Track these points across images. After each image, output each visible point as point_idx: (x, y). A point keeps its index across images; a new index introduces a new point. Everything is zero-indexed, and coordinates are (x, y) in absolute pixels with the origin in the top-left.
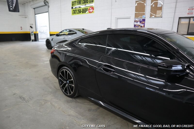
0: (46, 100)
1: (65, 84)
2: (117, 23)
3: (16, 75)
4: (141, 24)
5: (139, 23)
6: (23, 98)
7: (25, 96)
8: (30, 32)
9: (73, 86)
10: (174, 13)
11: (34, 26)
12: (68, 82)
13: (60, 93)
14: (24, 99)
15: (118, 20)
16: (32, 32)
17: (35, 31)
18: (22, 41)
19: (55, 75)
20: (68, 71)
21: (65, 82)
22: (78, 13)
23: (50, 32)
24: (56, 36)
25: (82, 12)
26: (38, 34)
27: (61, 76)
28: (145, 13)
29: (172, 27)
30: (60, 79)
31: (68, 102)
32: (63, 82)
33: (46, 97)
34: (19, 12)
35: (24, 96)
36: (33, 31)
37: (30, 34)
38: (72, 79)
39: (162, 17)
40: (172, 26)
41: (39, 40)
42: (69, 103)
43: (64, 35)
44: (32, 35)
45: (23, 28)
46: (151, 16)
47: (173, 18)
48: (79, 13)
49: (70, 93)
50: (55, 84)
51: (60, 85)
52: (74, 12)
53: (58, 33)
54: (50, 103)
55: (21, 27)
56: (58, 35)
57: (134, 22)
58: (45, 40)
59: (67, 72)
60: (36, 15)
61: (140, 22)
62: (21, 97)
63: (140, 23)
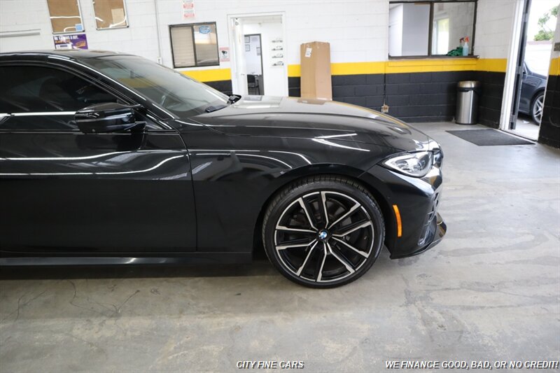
10: (155, 16)
28: (79, 18)
29: (158, 52)
39: (128, 27)
40: (157, 48)
47: (155, 28)
57: (56, 44)
61: (74, 42)
63: (74, 45)
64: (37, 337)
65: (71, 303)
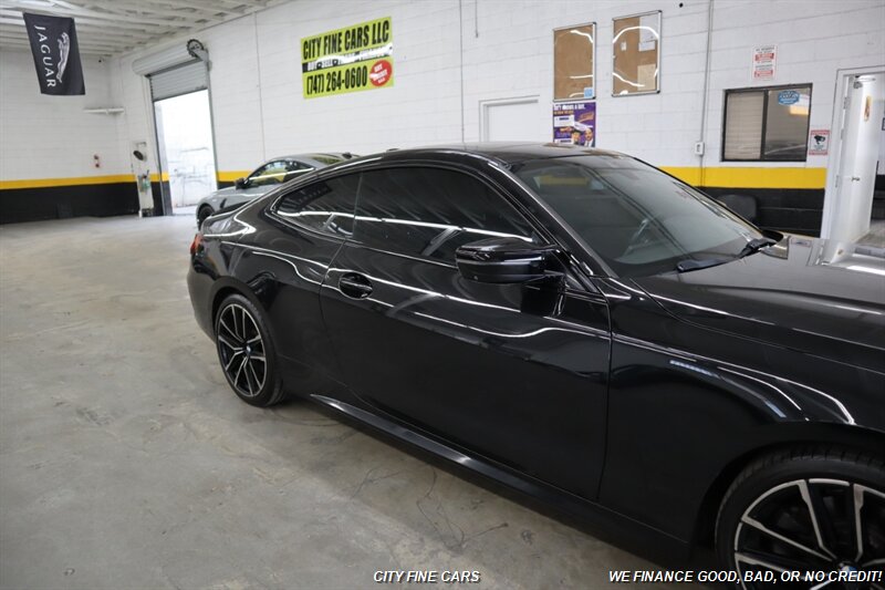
0: (170, 417)
1: (240, 358)
2: (485, 124)
3: (68, 345)
4: (578, 123)
5: (571, 122)
6: (88, 413)
7: (99, 407)
8: (134, 176)
9: (263, 359)
10: (703, 75)
11: (149, 151)
12: (249, 349)
13: (226, 394)
14: (93, 416)
15: (492, 109)
16: (141, 175)
17: (154, 171)
18: (98, 219)
19: (204, 328)
20: (244, 310)
21: (238, 351)
22: (328, 90)
23: (217, 173)
24: (237, 188)
25: (343, 85)
26: (167, 183)
27: (224, 332)
28: (591, 79)
29: (699, 133)
30: (222, 340)
31: (247, 419)
32: (233, 352)
33: (173, 407)
34: (83, 92)
35: (93, 409)
36: (145, 173)
37: (135, 184)
38: (259, 337)
39: (659, 92)
40: (700, 128)
41: (175, 210)
42: (251, 422)
43: (271, 181)
44: (144, 188)
45: (102, 160)
46: (617, 87)
47: (701, 94)
48: (334, 89)
49: (255, 388)
50: (213, 367)
51: (224, 361)
52: (314, 86)
53: (245, 178)
54: (185, 425)
55: (96, 158)
56: (243, 185)
57: (554, 115)
58: (194, 210)
59: (241, 311)
60: (156, 103)
61: (578, 114)
62: (80, 413)
63: (576, 119)
64: (358, 533)
65: (418, 503)
